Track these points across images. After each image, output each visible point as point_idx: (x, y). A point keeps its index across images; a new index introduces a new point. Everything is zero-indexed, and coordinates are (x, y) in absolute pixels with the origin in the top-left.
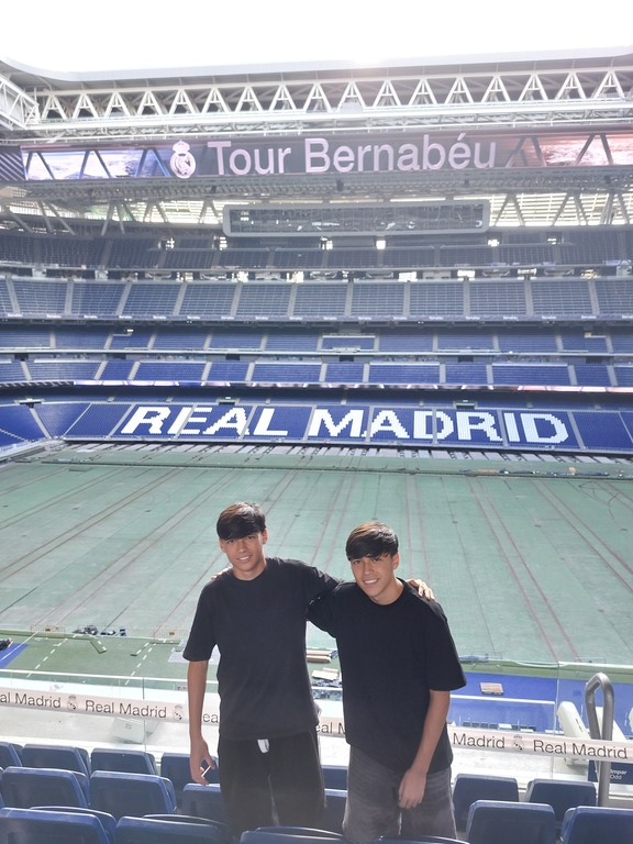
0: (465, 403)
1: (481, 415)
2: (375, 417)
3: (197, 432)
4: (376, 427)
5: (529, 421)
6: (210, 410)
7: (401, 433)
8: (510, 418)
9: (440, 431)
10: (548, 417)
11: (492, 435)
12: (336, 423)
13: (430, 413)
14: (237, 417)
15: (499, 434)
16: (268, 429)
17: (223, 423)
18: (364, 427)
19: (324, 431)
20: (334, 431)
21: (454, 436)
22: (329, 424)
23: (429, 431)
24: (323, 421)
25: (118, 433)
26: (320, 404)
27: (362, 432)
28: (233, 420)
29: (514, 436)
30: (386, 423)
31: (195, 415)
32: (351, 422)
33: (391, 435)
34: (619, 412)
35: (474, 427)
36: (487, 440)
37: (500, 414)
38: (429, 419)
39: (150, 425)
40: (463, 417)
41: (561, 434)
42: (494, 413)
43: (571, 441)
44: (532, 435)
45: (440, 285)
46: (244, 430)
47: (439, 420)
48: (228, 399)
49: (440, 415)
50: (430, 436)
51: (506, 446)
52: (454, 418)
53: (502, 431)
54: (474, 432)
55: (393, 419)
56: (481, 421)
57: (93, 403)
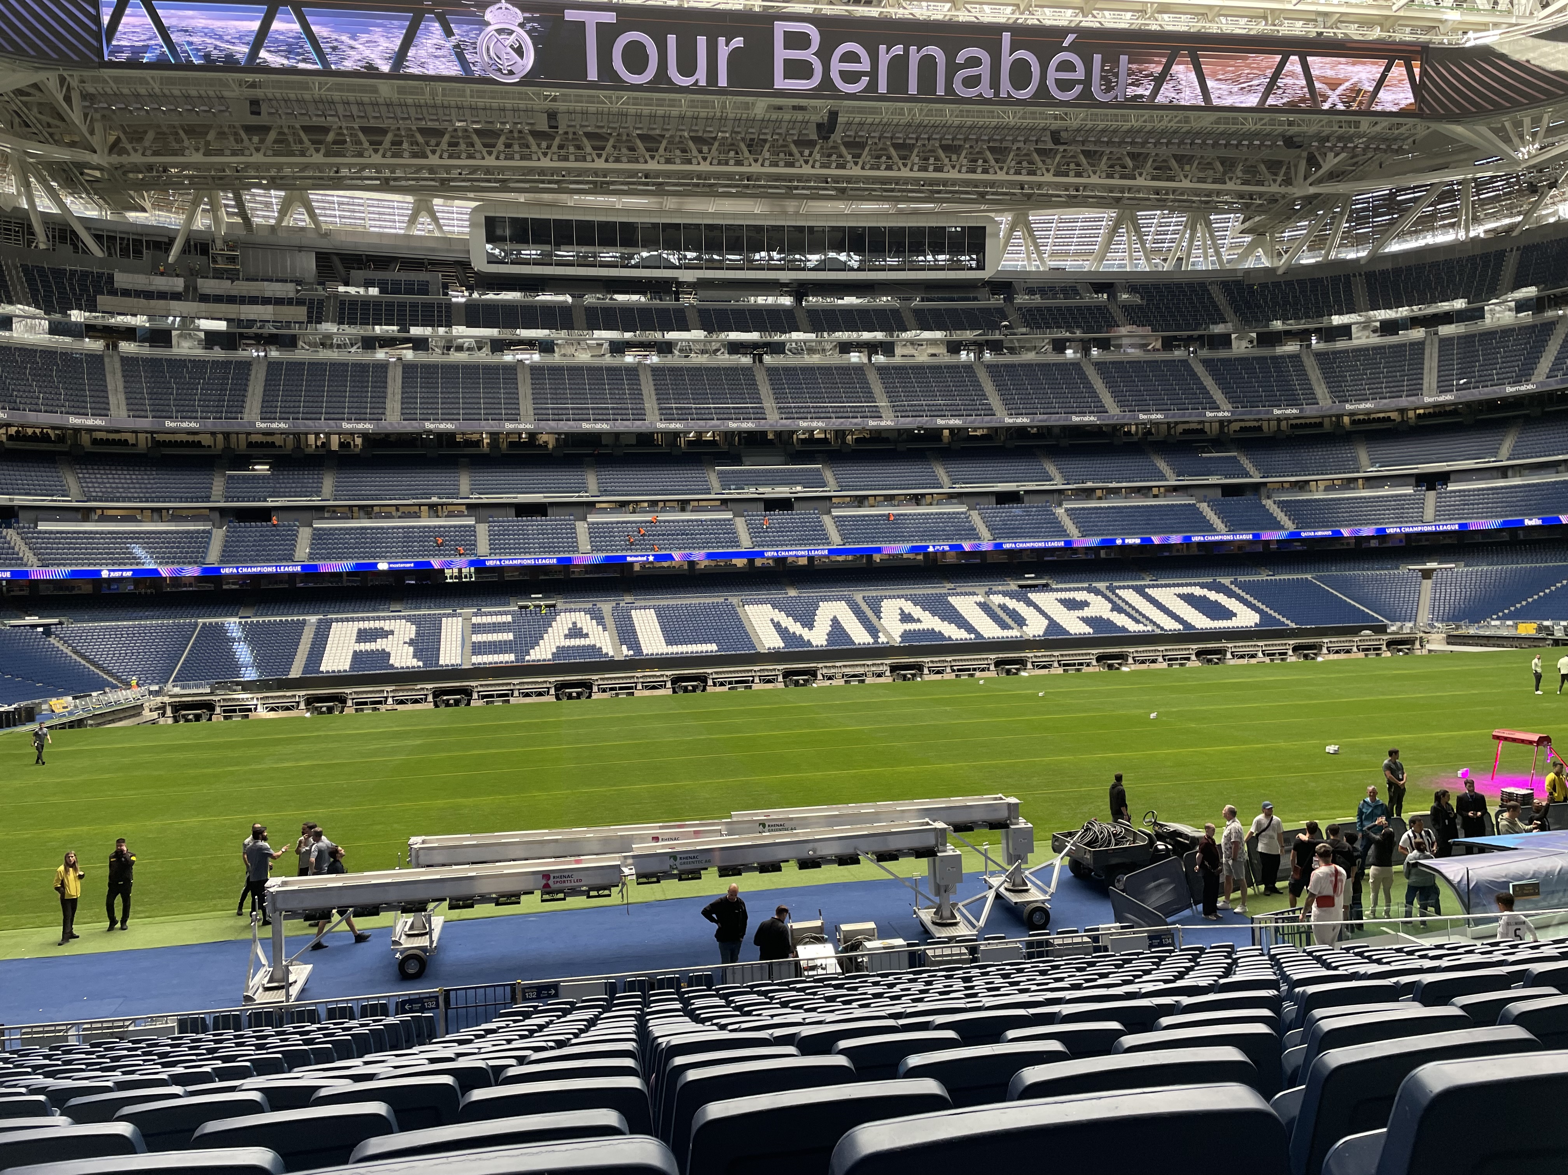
0: (1034, 578)
1: (1076, 596)
2: (878, 613)
4: (893, 625)
5: (1168, 596)
6: (509, 618)
7: (951, 631)
8: (1129, 595)
9: (1024, 624)
11: (1125, 623)
12: (807, 625)
13: (978, 599)
14: (579, 629)
15: (1138, 622)
16: (671, 643)
17: (556, 638)
18: (873, 629)
20: (813, 636)
22: (794, 626)
24: (777, 626)
25: (311, 672)
27: (874, 635)
28: (578, 633)
30: (908, 618)
31: (479, 629)
34: (1307, 576)
35: (1081, 614)
36: (1122, 630)
37: (1106, 591)
39: (384, 653)
40: (1046, 600)
41: (1245, 613)
42: (1095, 592)
43: (1270, 620)
44: (1196, 618)
46: (614, 647)
47: (1003, 607)
48: (534, 599)
49: (997, 600)
50: (1013, 633)
52: (1030, 603)
53: (1136, 616)
54: (1086, 620)
55: (917, 612)
56: (1085, 604)
57: (201, 621)
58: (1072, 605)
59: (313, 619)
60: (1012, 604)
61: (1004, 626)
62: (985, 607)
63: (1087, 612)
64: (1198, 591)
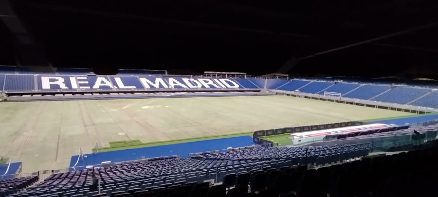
2: (168, 81)
4: (172, 84)
5: (223, 81)
6: (85, 78)
7: (184, 86)
9: (197, 85)
11: (215, 85)
12: (154, 83)
13: (188, 79)
16: (126, 86)
17: (98, 84)
18: (168, 85)
21: (203, 87)
24: (148, 83)
26: (139, 76)
28: (103, 82)
30: (174, 82)
31: (80, 80)
32: (160, 82)
33: (180, 87)
36: (215, 88)
37: (212, 79)
39: (57, 85)
40: (201, 80)
41: (236, 85)
43: (241, 87)
46: (113, 87)
47: (193, 81)
48: (91, 74)
52: (198, 81)
53: (218, 85)
54: (209, 85)
55: (176, 81)
57: (5, 74)
58: (206, 82)
59: (36, 75)
60: (195, 81)
61: (194, 85)
62: (189, 81)
63: (209, 83)
64: (228, 80)
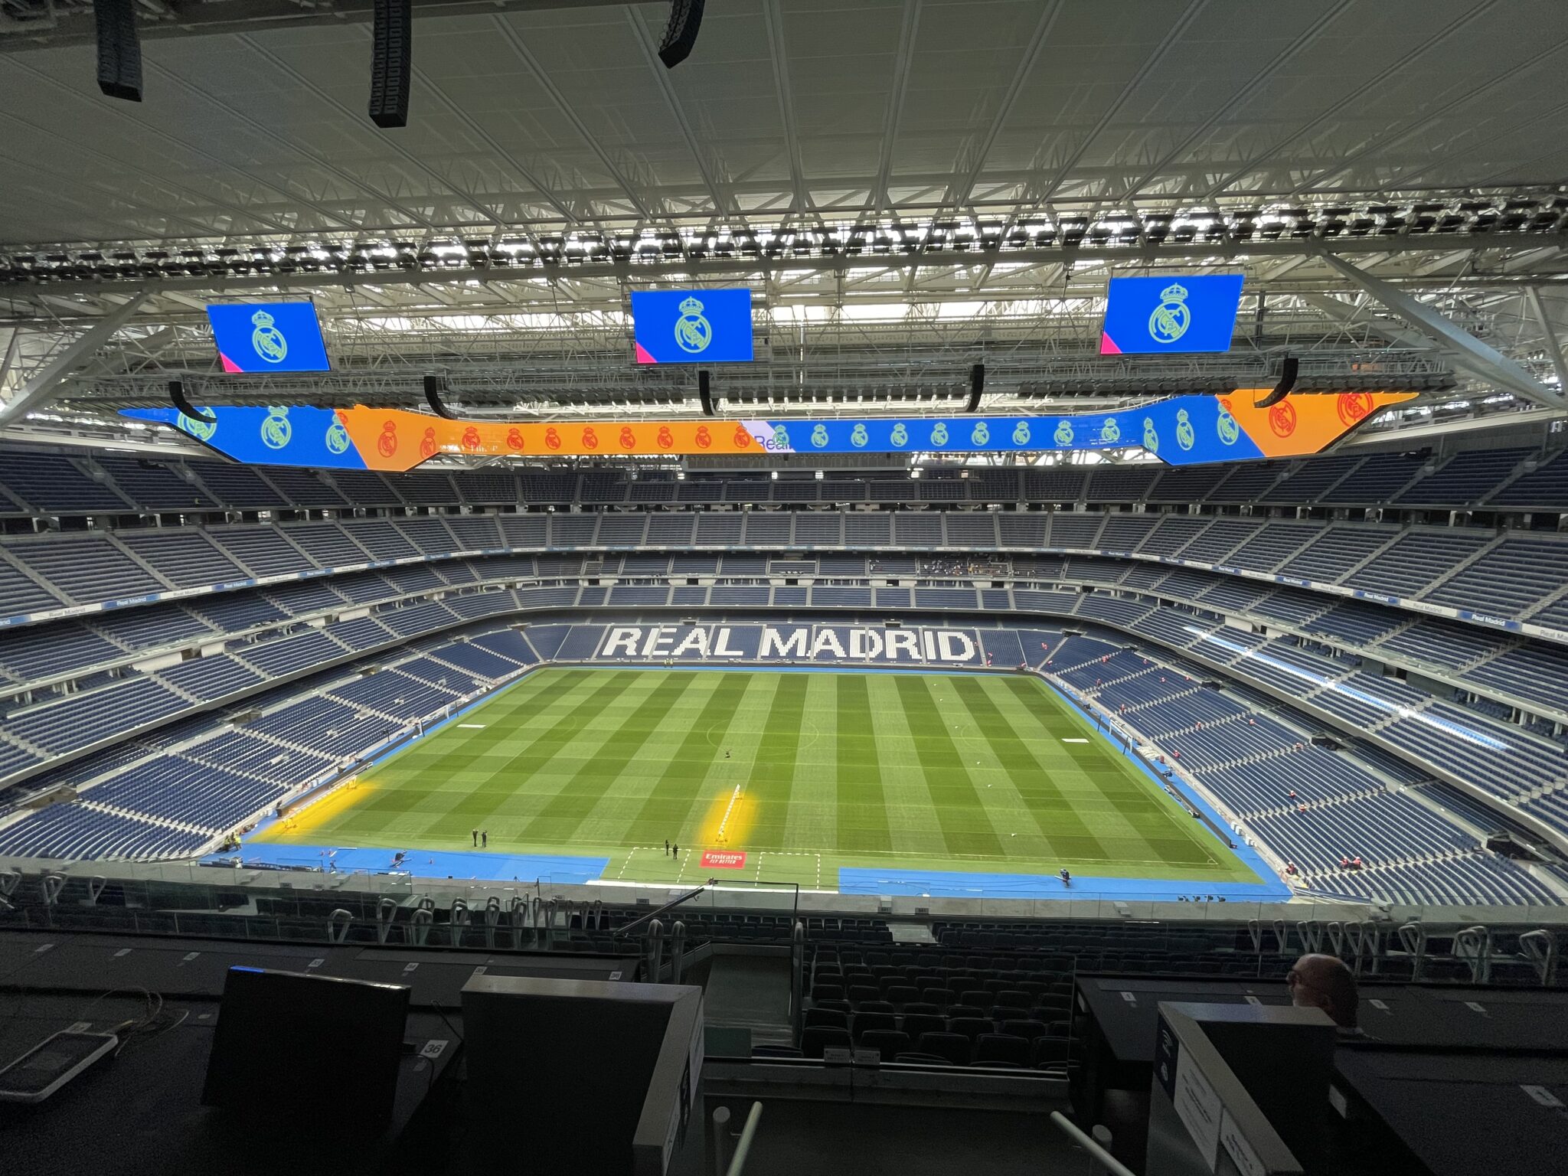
0: (893, 621)
1: (905, 634)
2: (817, 637)
3: (666, 653)
4: (818, 646)
5: (944, 637)
6: (674, 630)
7: (840, 652)
8: (929, 635)
9: (871, 650)
10: (960, 635)
11: (914, 654)
12: (785, 643)
13: (863, 632)
14: (698, 638)
15: (920, 653)
16: (727, 649)
17: (687, 644)
18: (808, 647)
19: (774, 649)
20: (783, 651)
21: (882, 656)
22: (779, 644)
23: (863, 650)
24: (773, 641)
25: (599, 655)
26: (770, 622)
27: (807, 652)
28: (696, 641)
29: (932, 656)
30: (827, 642)
31: (664, 635)
32: (797, 641)
33: (830, 654)
34: (1016, 630)
35: (900, 645)
36: (909, 659)
37: (921, 631)
38: (863, 637)
39: (625, 647)
40: (891, 635)
41: (969, 653)
42: (916, 632)
43: (977, 659)
44: (946, 654)
45: (871, 516)
46: (706, 651)
47: (871, 638)
48: (690, 620)
49: (872, 633)
50: (863, 655)
51: (925, 664)
52: (883, 638)
53: (921, 651)
54: (900, 650)
55: (833, 638)
56: (906, 639)
57: (573, 625)
58: (900, 639)
59: (609, 625)
60: (876, 636)
63: (904, 645)
